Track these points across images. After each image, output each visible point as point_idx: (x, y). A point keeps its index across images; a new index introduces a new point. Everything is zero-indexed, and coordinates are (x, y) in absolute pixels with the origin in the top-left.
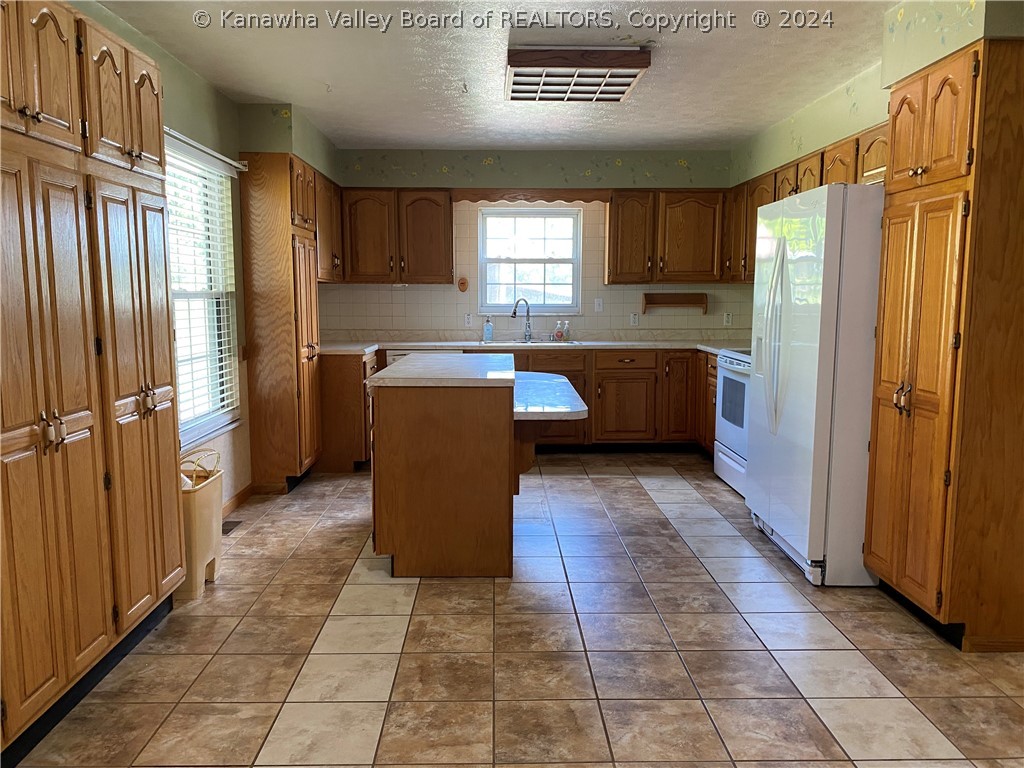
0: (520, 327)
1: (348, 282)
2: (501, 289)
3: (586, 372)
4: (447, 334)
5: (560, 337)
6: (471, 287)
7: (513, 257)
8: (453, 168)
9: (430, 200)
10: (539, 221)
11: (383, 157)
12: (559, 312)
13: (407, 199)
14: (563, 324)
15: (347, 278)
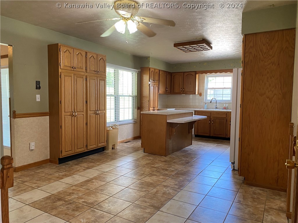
0: (214, 106)
1: (172, 94)
2: (210, 96)
3: (227, 118)
4: (196, 107)
5: (225, 108)
6: (202, 95)
7: (214, 87)
8: (197, 66)
9: (191, 74)
10: (222, 78)
11: (181, 65)
12: (226, 102)
13: (186, 74)
14: (226, 105)
15: (172, 93)
